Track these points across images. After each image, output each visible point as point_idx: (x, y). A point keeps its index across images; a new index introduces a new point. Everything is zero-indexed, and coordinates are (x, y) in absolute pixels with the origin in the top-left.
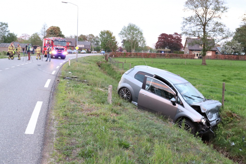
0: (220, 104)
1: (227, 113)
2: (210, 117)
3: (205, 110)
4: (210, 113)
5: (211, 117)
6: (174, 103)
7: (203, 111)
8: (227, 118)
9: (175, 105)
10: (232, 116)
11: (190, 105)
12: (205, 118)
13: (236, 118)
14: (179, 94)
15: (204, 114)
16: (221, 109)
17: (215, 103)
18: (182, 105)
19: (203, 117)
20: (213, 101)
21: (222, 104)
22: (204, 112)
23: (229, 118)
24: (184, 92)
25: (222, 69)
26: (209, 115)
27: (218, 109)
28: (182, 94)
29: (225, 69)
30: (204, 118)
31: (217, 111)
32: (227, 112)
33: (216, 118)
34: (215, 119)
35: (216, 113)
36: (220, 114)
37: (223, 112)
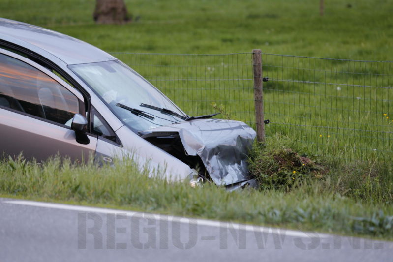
0: (250, 132)
1: (277, 158)
2: (217, 172)
3: (198, 147)
4: (215, 157)
5: (221, 173)
6: (81, 134)
7: (191, 152)
8: (281, 174)
9: (87, 141)
10: (297, 164)
11: (140, 134)
12: (199, 176)
13: (312, 169)
14: (95, 101)
15: (194, 162)
16: (255, 146)
17: (232, 129)
18: (113, 138)
19: (195, 172)
20: (223, 124)
21: (257, 132)
22: (194, 154)
23: (286, 172)
24: (112, 96)
25: (258, 37)
26: (213, 164)
27: (245, 148)
28: (108, 102)
29: (275, 38)
30: (197, 174)
31: (243, 158)
32: (277, 153)
33: (238, 177)
34: (236, 180)
35: (239, 164)
36: (253, 164)
37: (265, 157)
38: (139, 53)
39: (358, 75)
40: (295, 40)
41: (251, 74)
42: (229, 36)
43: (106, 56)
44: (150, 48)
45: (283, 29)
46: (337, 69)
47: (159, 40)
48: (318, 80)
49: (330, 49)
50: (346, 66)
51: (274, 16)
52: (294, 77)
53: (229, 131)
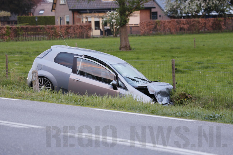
0: (171, 87)
1: (180, 95)
2: (160, 100)
3: (153, 91)
4: (159, 95)
5: (161, 100)
6: (115, 87)
7: (151, 93)
8: (181, 100)
9: (117, 89)
10: (187, 97)
11: (134, 87)
12: (154, 101)
13: (192, 99)
14: (119, 76)
15: (152, 96)
16: (172, 91)
17: (165, 85)
18: (125, 88)
19: (152, 100)
20: (162, 84)
21: (173, 87)
22: (152, 94)
23: (183, 100)
24: (125, 74)
25: (174, 55)
26: (158, 97)
27: (169, 92)
28: (124, 76)
29: (179, 55)
30: (153, 100)
31: (168, 95)
32: (180, 93)
33: (167, 101)
34: (166, 102)
35: (167, 97)
36: (172, 97)
37: (176, 95)
38: (134, 60)
39: (207, 68)
40: (186, 56)
41: (171, 67)
42: (164, 55)
43: (123, 61)
44: (138, 59)
45: (182, 53)
46: (200, 66)
47: (141, 56)
48: (194, 69)
49: (198, 59)
50: (203, 65)
51: (179, 48)
52: (186, 68)
53: (164, 86)
